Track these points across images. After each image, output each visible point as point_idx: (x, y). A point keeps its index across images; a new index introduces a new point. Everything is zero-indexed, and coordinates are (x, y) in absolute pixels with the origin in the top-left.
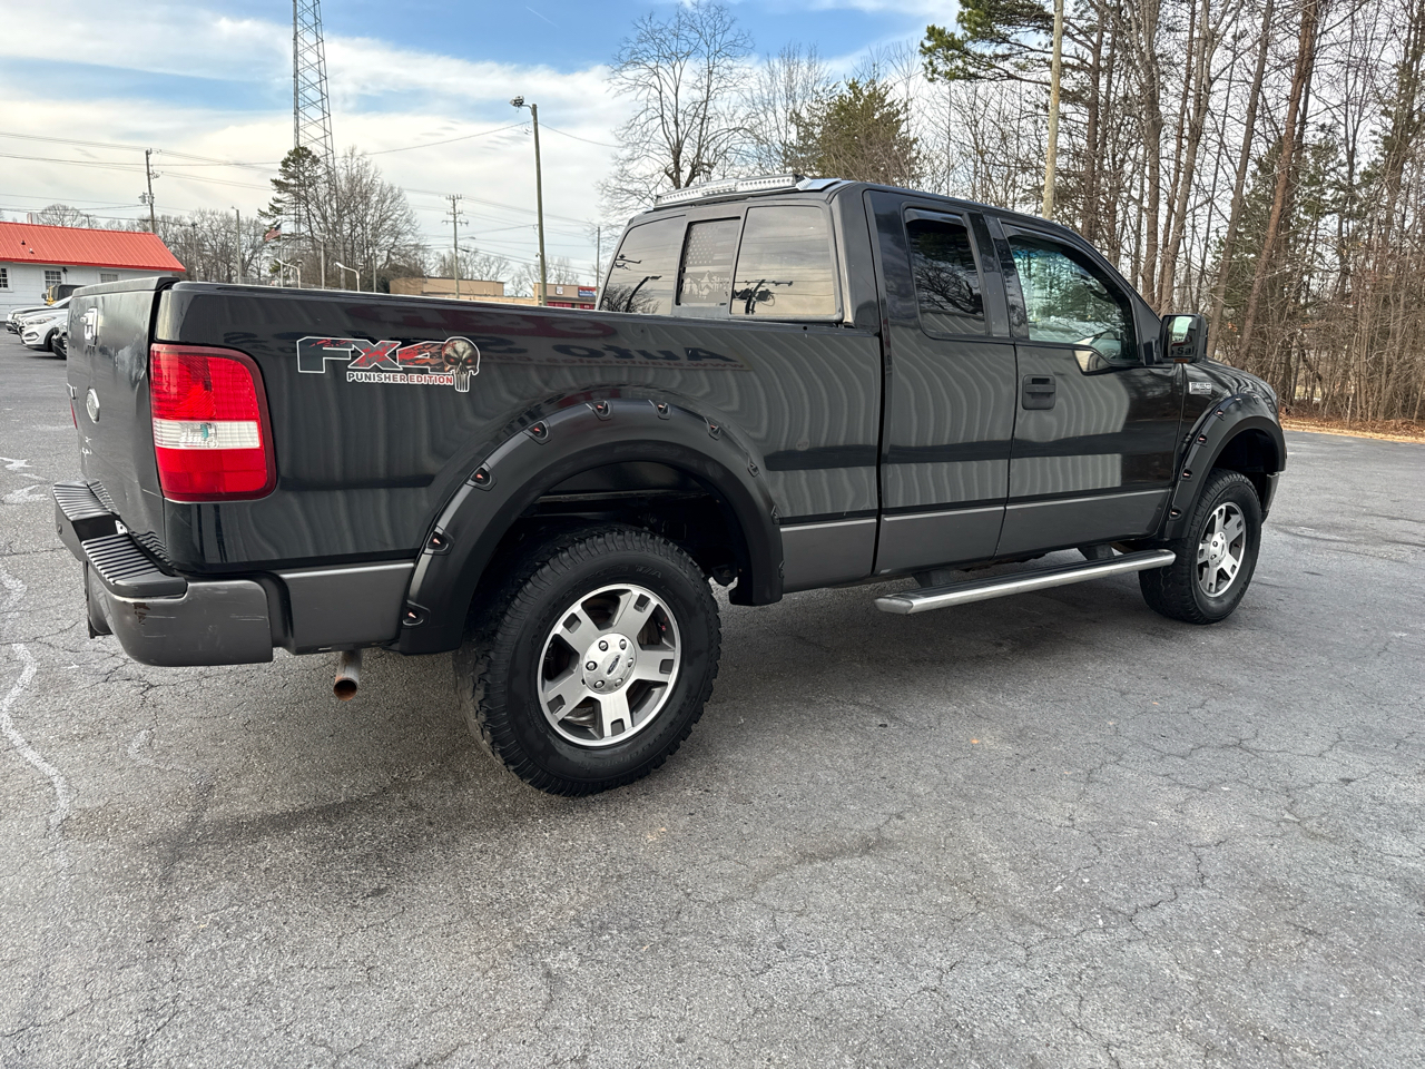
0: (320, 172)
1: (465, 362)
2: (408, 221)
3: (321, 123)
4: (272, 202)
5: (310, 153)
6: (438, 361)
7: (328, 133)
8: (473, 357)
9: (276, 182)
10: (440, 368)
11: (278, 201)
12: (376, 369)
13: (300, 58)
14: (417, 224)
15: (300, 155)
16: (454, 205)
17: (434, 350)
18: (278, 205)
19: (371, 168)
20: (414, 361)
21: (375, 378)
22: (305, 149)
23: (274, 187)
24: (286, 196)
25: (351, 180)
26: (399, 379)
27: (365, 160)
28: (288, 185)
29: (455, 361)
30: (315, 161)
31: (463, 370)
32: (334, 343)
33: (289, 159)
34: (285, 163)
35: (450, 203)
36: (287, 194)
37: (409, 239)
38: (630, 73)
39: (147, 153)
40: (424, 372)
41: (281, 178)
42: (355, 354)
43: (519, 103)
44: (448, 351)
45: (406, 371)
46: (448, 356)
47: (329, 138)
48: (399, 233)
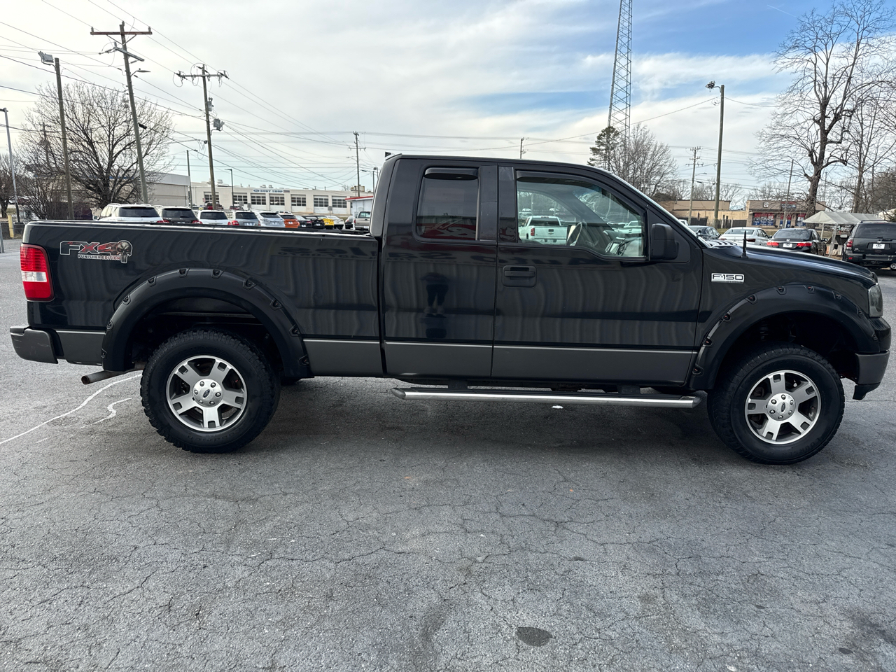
0: (618, 140)
1: (126, 251)
2: (670, 166)
3: (624, 111)
4: (589, 161)
5: (614, 129)
6: (114, 250)
7: (628, 116)
8: (129, 248)
9: (593, 149)
10: (115, 253)
11: (593, 160)
12: (89, 254)
13: (616, 74)
14: (676, 167)
15: (609, 130)
16: (695, 153)
17: (113, 246)
18: (592, 162)
19: (649, 135)
20: (104, 250)
21: (89, 257)
22: (612, 127)
23: (591, 152)
24: (597, 157)
25: (637, 144)
26: (98, 257)
27: (646, 130)
28: (599, 150)
29: (122, 250)
30: (617, 134)
31: (125, 254)
32: (74, 244)
33: (601, 135)
34: (599, 138)
35: (693, 153)
36: (598, 156)
37: (670, 177)
38: (792, 54)
39: (522, 140)
40: (109, 255)
41: (596, 146)
42: (82, 247)
43: (711, 86)
44: (119, 246)
45: (101, 254)
46: (118, 249)
47: (628, 120)
48: (664, 174)
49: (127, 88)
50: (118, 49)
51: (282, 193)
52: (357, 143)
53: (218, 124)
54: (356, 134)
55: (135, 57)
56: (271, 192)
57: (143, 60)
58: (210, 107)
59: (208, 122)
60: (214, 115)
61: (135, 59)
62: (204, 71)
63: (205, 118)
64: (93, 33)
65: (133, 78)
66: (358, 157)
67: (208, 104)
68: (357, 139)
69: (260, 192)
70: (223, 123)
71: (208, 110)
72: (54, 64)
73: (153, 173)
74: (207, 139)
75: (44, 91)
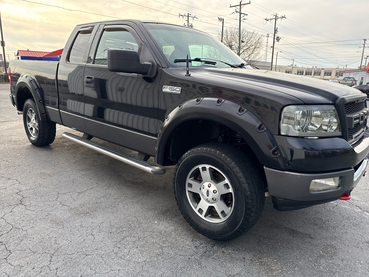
49: (239, 27)
50: (237, 12)
51: (321, 70)
52: (364, 45)
53: (278, 39)
54: (365, 40)
55: (244, 14)
56: (315, 70)
57: (247, 15)
58: (276, 32)
59: (274, 38)
60: (277, 35)
61: (244, 15)
62: (276, 16)
63: (273, 37)
64: (231, 7)
65: (241, 22)
66: (363, 51)
67: (276, 31)
68: (365, 42)
69: (310, 70)
70: (280, 38)
71: (275, 33)
72: (222, 21)
73: (254, 61)
74: (272, 46)
75: (219, 32)
